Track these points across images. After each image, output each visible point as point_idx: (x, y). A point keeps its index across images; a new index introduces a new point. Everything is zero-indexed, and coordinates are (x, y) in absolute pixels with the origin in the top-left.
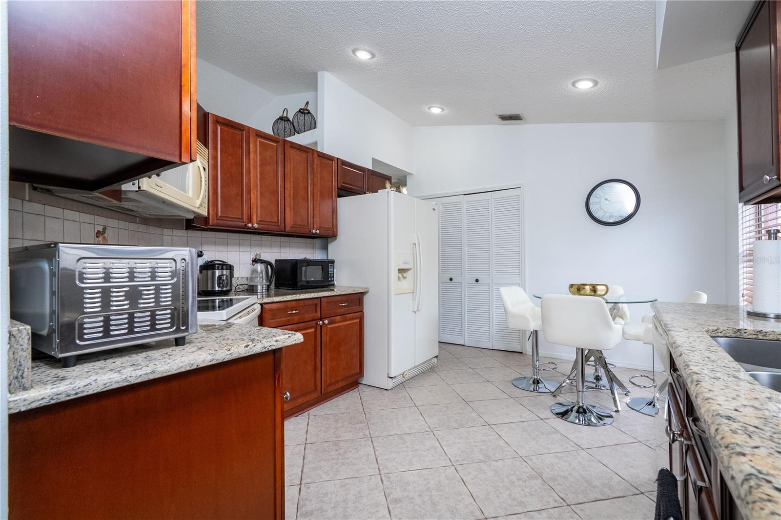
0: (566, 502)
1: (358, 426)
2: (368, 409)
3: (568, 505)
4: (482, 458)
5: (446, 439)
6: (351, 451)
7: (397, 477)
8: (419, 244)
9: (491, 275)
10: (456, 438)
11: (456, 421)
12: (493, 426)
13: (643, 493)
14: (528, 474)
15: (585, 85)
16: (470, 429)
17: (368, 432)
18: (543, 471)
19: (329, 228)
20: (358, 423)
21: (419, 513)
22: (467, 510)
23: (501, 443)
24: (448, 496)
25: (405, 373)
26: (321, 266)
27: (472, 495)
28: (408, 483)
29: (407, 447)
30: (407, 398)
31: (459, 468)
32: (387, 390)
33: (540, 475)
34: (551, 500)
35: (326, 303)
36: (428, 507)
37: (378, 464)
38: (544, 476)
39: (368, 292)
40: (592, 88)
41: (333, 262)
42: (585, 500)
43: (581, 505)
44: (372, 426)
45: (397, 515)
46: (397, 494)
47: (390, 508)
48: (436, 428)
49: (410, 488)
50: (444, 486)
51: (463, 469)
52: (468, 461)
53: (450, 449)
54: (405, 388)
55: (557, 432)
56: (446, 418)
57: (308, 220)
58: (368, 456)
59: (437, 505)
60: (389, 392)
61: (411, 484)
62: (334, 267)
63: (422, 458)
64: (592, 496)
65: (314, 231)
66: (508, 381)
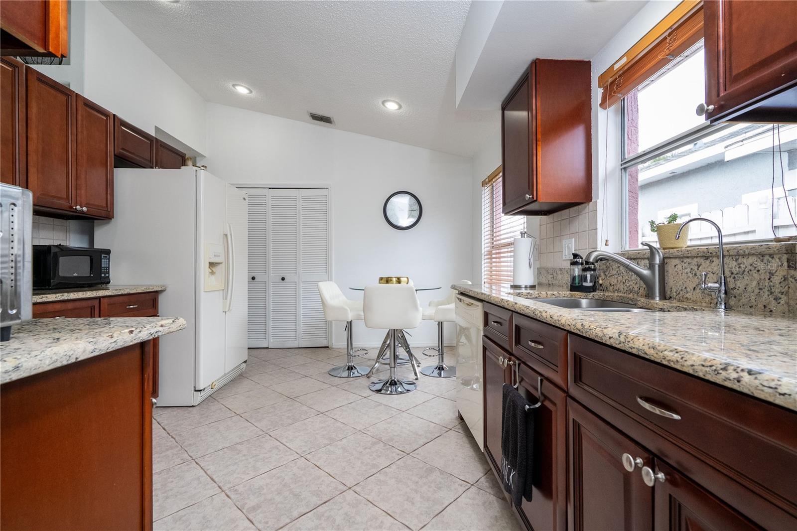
0: (405, 453)
1: (169, 453)
2: (175, 432)
3: (408, 454)
4: (326, 442)
5: (285, 436)
6: (172, 482)
7: (245, 487)
8: (231, 235)
9: (298, 273)
10: (294, 432)
11: (288, 418)
12: (326, 413)
13: (451, 429)
14: (371, 442)
15: (392, 106)
16: (306, 421)
17: (186, 455)
18: (381, 436)
19: (102, 207)
20: (167, 450)
21: (285, 509)
22: (331, 488)
23: (339, 424)
24: (307, 483)
25: (214, 384)
26: (89, 257)
27: (329, 475)
28: (261, 488)
29: (244, 455)
30: (222, 409)
31: (308, 457)
32: (193, 406)
33: (380, 440)
34: (394, 455)
35: (108, 305)
36: (292, 501)
37: (215, 482)
38: (383, 439)
39: (165, 290)
40: (396, 110)
41: (108, 252)
42: (418, 446)
43: (416, 451)
44: (189, 448)
45: (261, 521)
46: (252, 501)
47: (251, 517)
48: (269, 429)
49: (265, 491)
50: (300, 477)
51: (313, 456)
52: (314, 448)
53: (292, 443)
54: (215, 400)
55: (381, 404)
56: (277, 418)
57: (68, 192)
58: (198, 479)
59: (300, 496)
60: (197, 408)
61: (265, 487)
62: (109, 259)
63: (266, 461)
64: (421, 442)
65: (78, 207)
66: (325, 373)
